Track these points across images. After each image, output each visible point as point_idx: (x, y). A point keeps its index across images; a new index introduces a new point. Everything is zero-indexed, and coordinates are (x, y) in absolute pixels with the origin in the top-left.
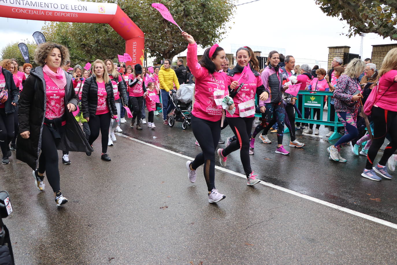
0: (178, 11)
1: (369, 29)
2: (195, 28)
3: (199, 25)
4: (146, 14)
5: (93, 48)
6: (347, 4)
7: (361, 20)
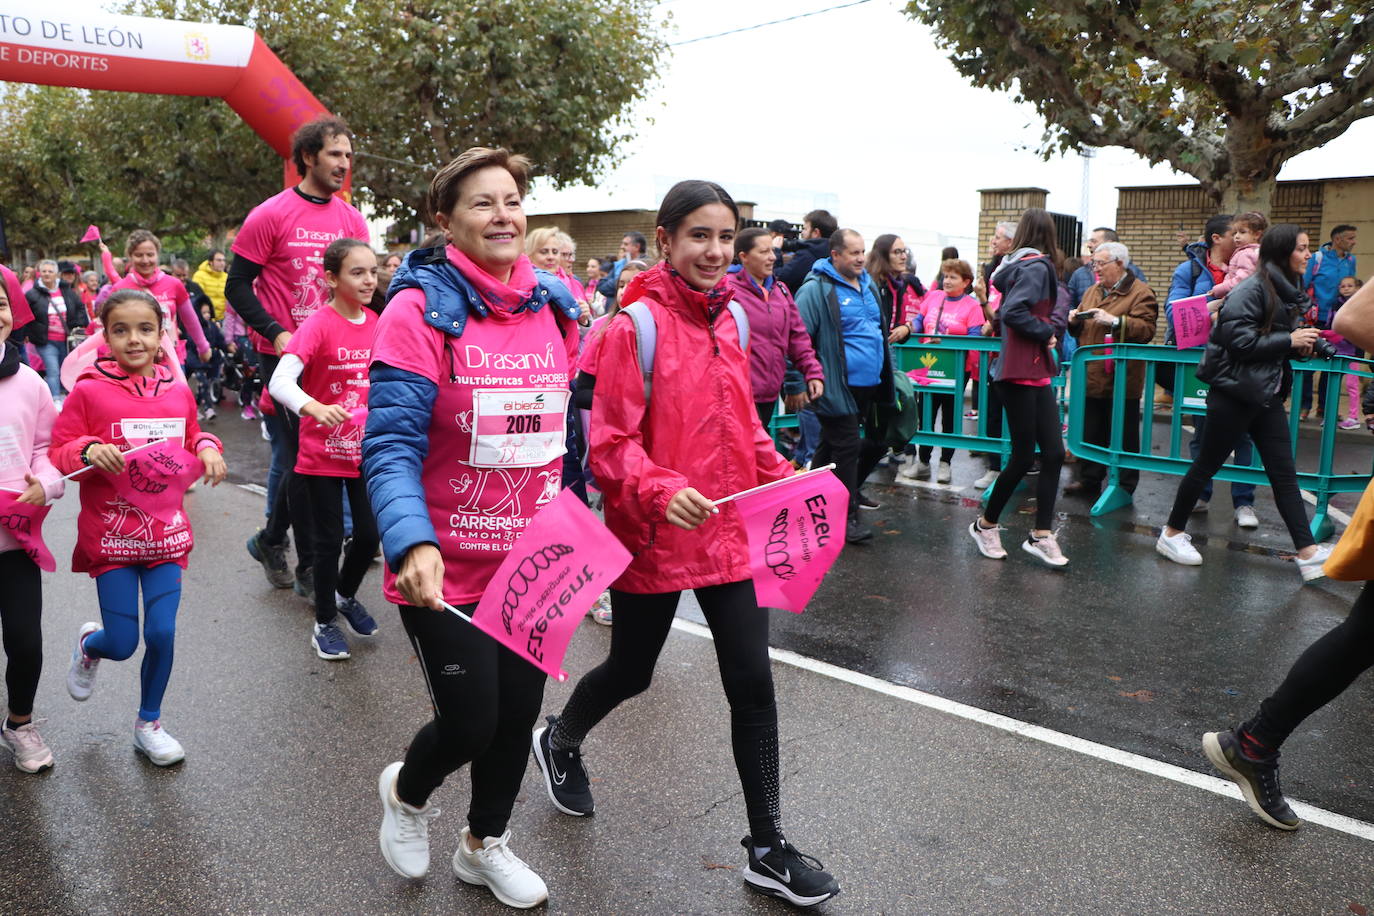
0: (469, 59)
1: (1105, 135)
2: (528, 121)
3: (543, 109)
4: (356, 69)
5: (166, 183)
6: (1034, 50)
7: (1079, 104)
